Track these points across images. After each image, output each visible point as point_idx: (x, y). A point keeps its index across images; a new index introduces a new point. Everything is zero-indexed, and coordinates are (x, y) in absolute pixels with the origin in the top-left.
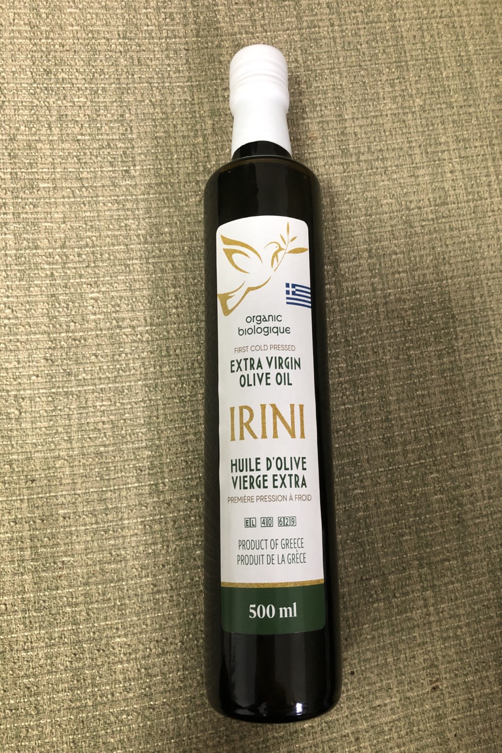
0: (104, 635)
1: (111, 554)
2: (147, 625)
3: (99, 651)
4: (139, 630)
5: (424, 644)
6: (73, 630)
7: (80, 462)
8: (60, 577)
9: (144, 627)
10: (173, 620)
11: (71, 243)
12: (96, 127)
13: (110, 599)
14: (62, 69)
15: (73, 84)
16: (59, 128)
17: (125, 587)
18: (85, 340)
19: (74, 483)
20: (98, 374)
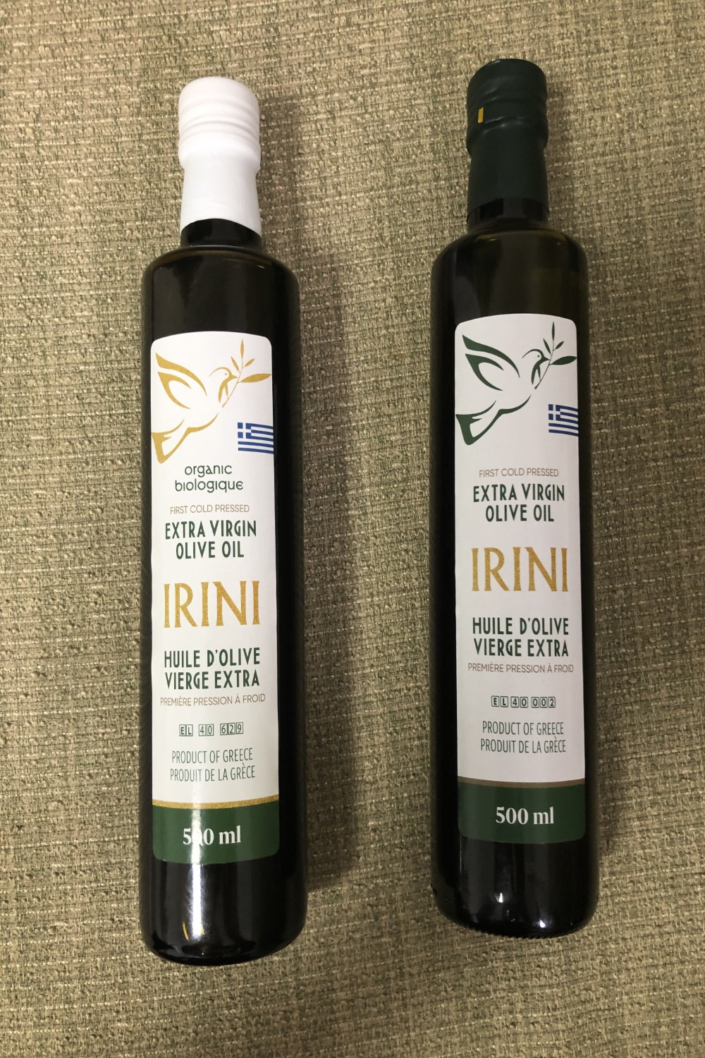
0: (103, 1018)
1: (113, 920)
2: (153, 1009)
3: (95, 1036)
4: (145, 1015)
6: (65, 1009)
7: (77, 804)
8: (51, 945)
9: (150, 1011)
10: (186, 1005)
11: (70, 517)
12: (104, 352)
13: (110, 975)
14: (60, 271)
15: (74, 291)
16: (56, 356)
17: (129, 961)
18: (86, 648)
19: (70, 830)
20: (100, 692)
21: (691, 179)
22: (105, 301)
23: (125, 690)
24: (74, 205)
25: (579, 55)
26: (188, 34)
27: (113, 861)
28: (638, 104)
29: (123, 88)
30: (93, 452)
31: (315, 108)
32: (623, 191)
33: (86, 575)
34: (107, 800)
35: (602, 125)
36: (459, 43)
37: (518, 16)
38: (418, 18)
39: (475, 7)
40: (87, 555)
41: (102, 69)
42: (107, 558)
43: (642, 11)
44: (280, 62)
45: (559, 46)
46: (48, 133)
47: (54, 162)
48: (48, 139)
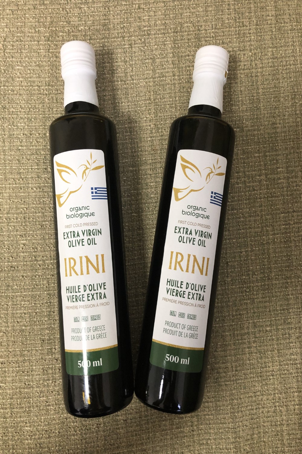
0: (20, 425)
1: (25, 384)
2: (41, 422)
3: (16, 433)
4: (38, 425)
5: (189, 447)
6: (3, 421)
7: (12, 334)
9: (40, 423)
10: (55, 420)
11: (13, 211)
12: (30, 142)
13: (23, 407)
14: (12, 106)
15: (18, 115)
16: (9, 142)
17: (32, 402)
18: (18, 267)
19: (8, 345)
20: (23, 287)
21: (279, 82)
22: (31, 120)
23: (34, 286)
24: (19, 78)
25: (235, 27)
26: (71, 8)
27: (26, 359)
28: (259, 49)
29: (42, 29)
30: (24, 184)
31: (124, 42)
32: (251, 85)
33: (19, 237)
34: (24, 332)
35: (244, 58)
36: (185, 19)
37: (210, 9)
38: (168, 8)
39: (193, 4)
40: (19, 228)
41: (34, 21)
42: (28, 229)
43: (262, 10)
44: (110, 22)
45: (227, 23)
46: (9, 47)
47: (11, 59)
48: (9, 49)
